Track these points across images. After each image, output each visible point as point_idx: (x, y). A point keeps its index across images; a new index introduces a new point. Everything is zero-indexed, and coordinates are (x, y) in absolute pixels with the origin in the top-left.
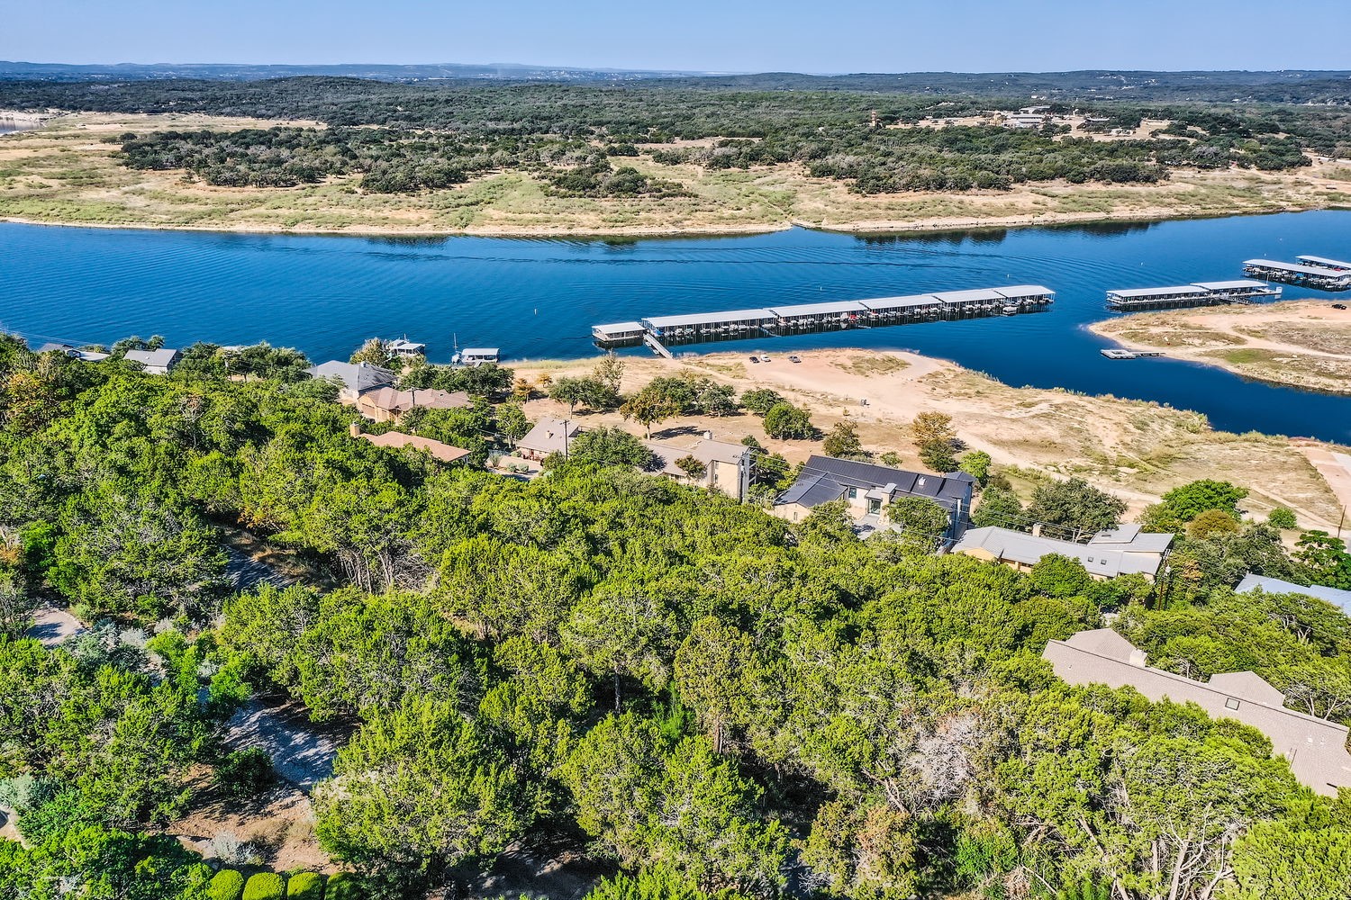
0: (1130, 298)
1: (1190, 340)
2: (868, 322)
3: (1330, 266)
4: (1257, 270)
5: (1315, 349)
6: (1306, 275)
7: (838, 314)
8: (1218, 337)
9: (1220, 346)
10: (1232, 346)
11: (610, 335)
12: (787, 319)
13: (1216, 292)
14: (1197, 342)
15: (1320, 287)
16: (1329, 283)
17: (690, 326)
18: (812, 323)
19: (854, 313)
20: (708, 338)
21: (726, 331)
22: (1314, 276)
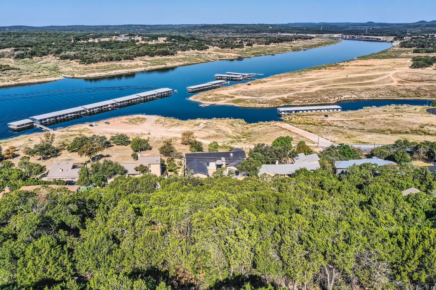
0: (194, 89)
1: (220, 99)
2: (118, 107)
3: (235, 75)
4: (218, 77)
5: (253, 96)
6: (232, 77)
7: (107, 105)
8: (227, 97)
9: (229, 99)
10: (232, 99)
11: (18, 126)
12: (90, 109)
13: (215, 84)
14: (223, 99)
15: (236, 80)
16: (238, 79)
17: (52, 117)
18: (99, 110)
19: (113, 104)
20: (61, 121)
21: (67, 117)
22: (234, 77)
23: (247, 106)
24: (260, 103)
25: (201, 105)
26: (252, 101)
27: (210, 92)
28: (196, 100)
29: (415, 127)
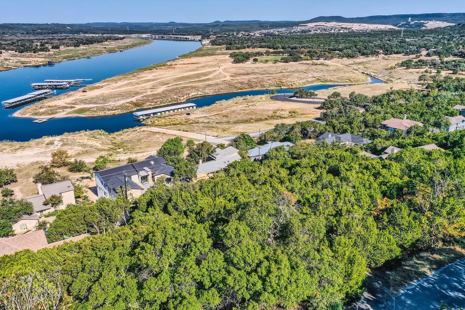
0: (13, 103)
1: (58, 111)
3: (57, 82)
4: (37, 87)
5: (97, 104)
6: (55, 85)
8: (66, 107)
9: (69, 110)
10: (73, 109)
13: (38, 95)
14: (61, 110)
15: (62, 89)
16: (64, 87)
22: (58, 85)
23: (96, 115)
24: (109, 110)
25: (36, 121)
26: (98, 109)
27: (38, 104)
28: (24, 116)
29: (270, 113)
